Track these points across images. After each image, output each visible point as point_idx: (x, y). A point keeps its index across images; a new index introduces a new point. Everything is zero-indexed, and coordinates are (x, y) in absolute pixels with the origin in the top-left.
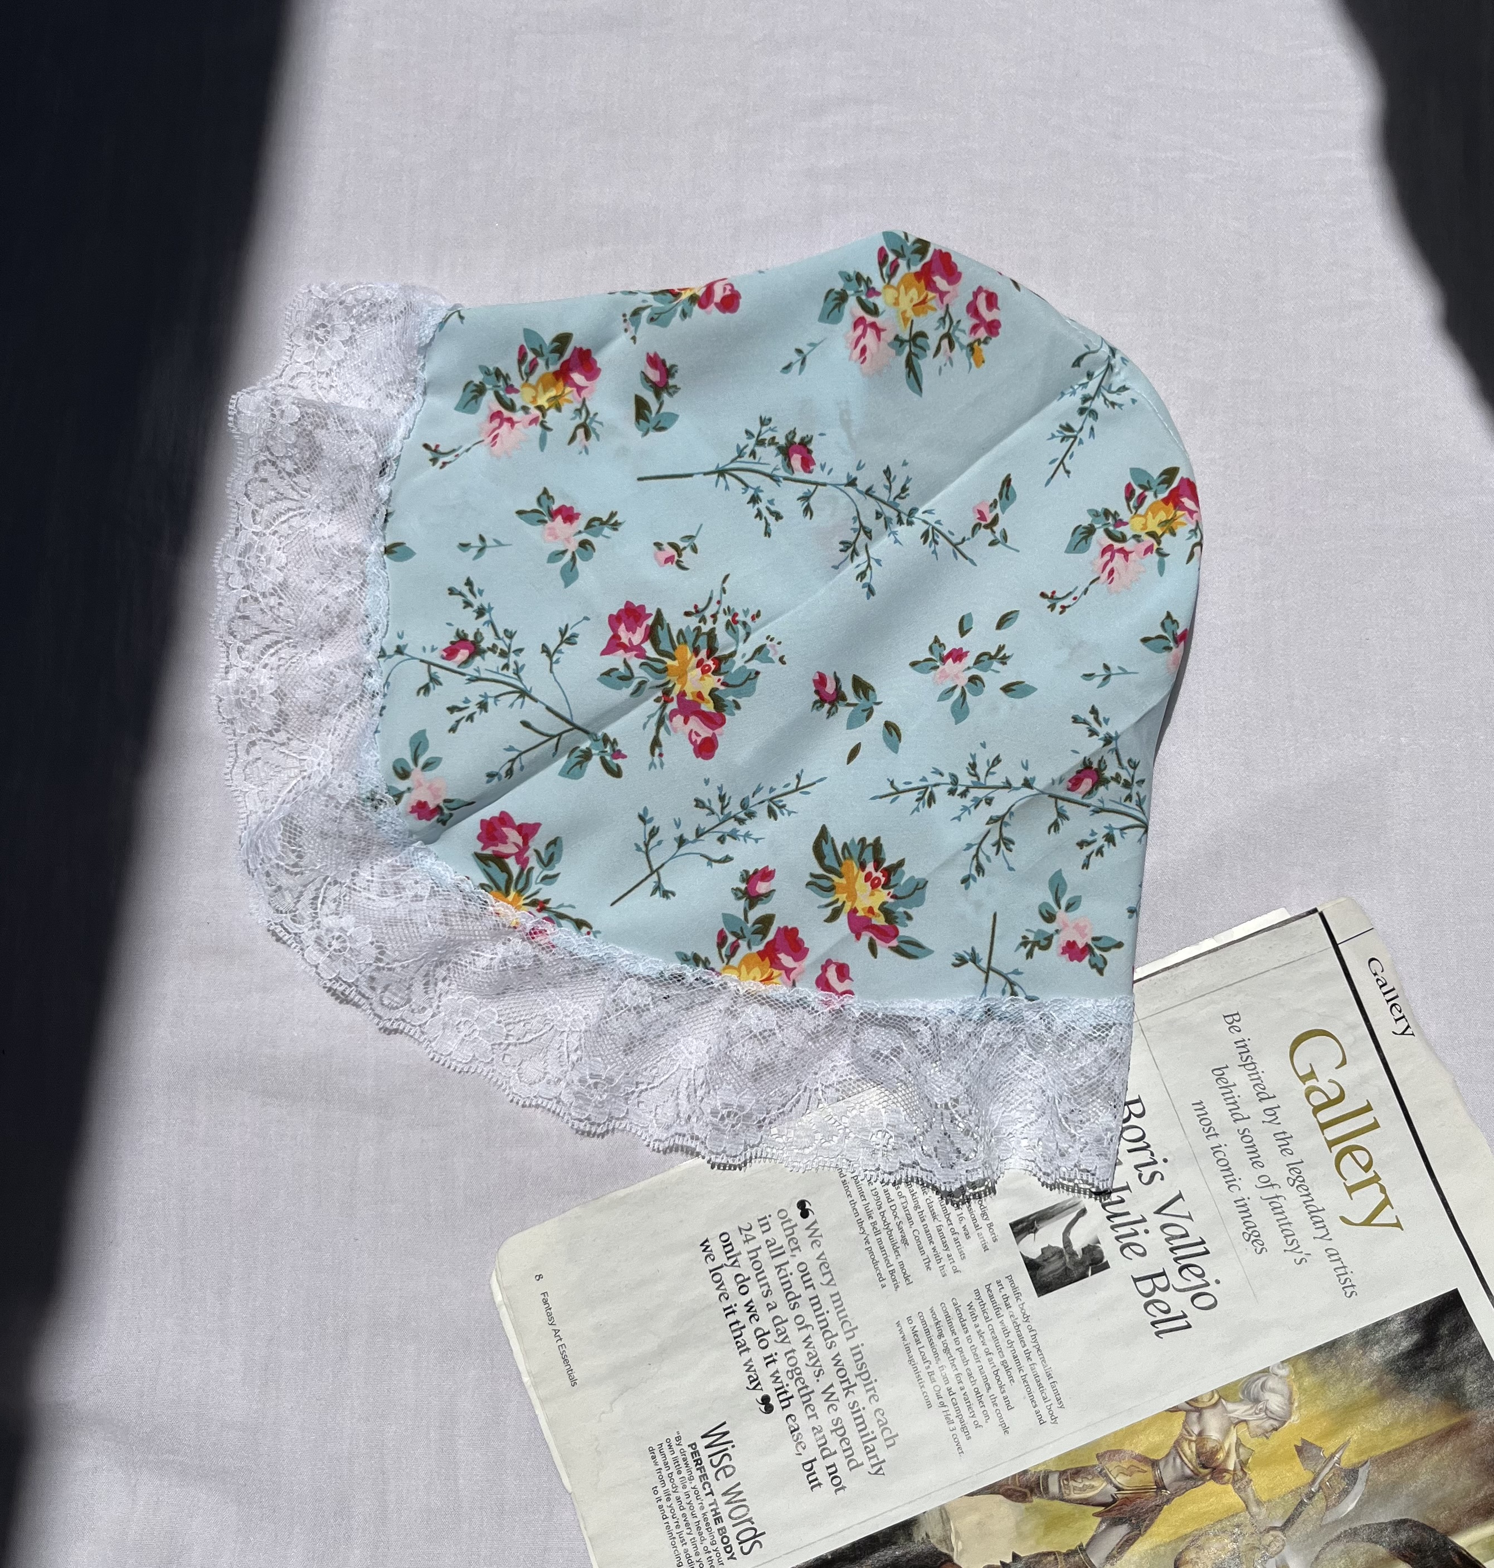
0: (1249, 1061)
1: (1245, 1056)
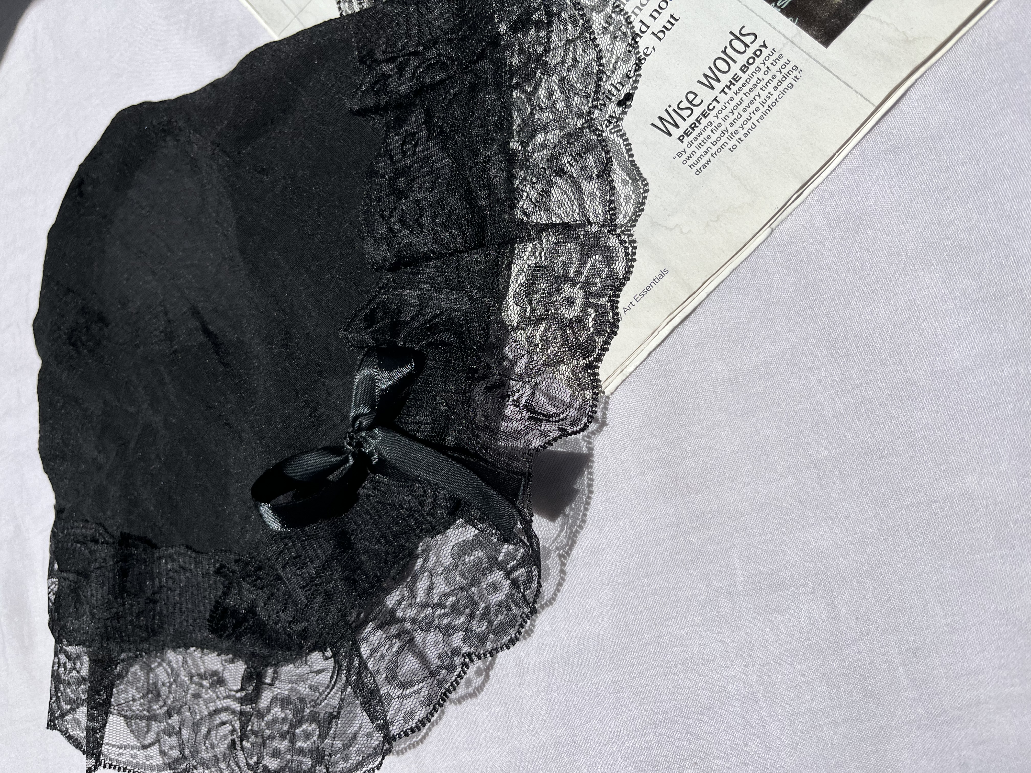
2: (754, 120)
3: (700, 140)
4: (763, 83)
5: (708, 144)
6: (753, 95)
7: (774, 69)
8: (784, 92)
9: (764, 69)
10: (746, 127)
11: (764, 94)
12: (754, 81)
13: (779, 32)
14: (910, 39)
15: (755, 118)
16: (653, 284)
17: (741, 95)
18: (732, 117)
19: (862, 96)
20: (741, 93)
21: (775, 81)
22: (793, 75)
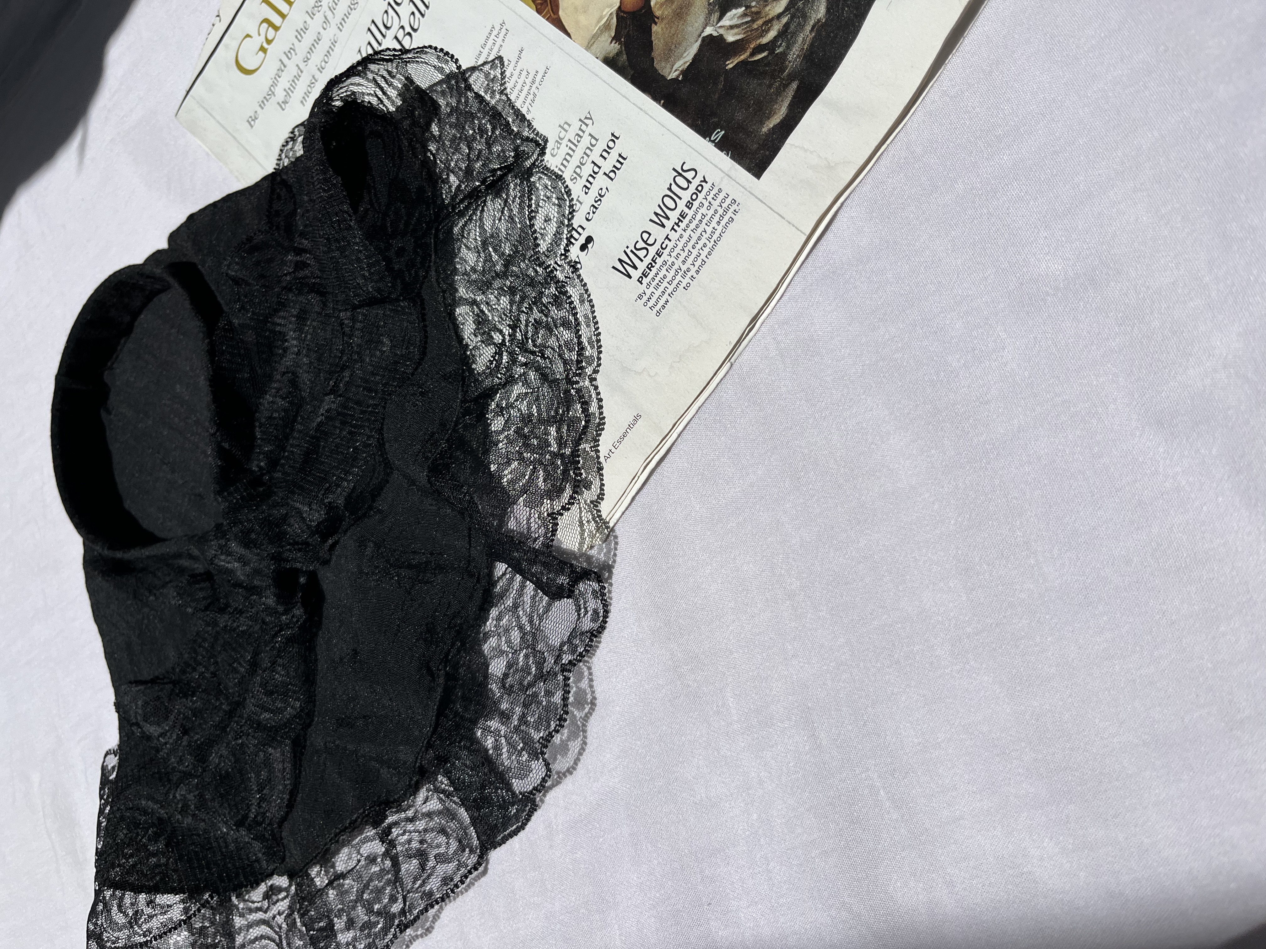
0: (270, 93)
1: (268, 97)
2: (703, 256)
3: (657, 279)
4: (707, 218)
5: (665, 284)
6: (700, 230)
7: (716, 204)
8: (726, 227)
9: (706, 204)
10: (698, 264)
11: (709, 230)
12: (699, 217)
13: (716, 166)
14: (833, 165)
15: (704, 254)
16: (628, 430)
17: (689, 232)
18: (684, 255)
19: (793, 226)
20: (689, 229)
21: (718, 216)
22: (732, 210)
